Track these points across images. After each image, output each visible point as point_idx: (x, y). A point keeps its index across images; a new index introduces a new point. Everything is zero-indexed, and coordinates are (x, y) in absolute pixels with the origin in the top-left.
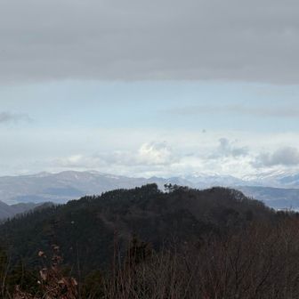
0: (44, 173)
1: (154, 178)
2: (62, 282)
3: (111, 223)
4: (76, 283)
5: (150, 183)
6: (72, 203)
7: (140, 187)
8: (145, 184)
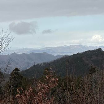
0: (65, 46)
1: (101, 46)
2: (53, 79)
3: (87, 61)
4: (58, 80)
5: (99, 48)
6: (74, 55)
7: (96, 49)
8: (97, 48)
